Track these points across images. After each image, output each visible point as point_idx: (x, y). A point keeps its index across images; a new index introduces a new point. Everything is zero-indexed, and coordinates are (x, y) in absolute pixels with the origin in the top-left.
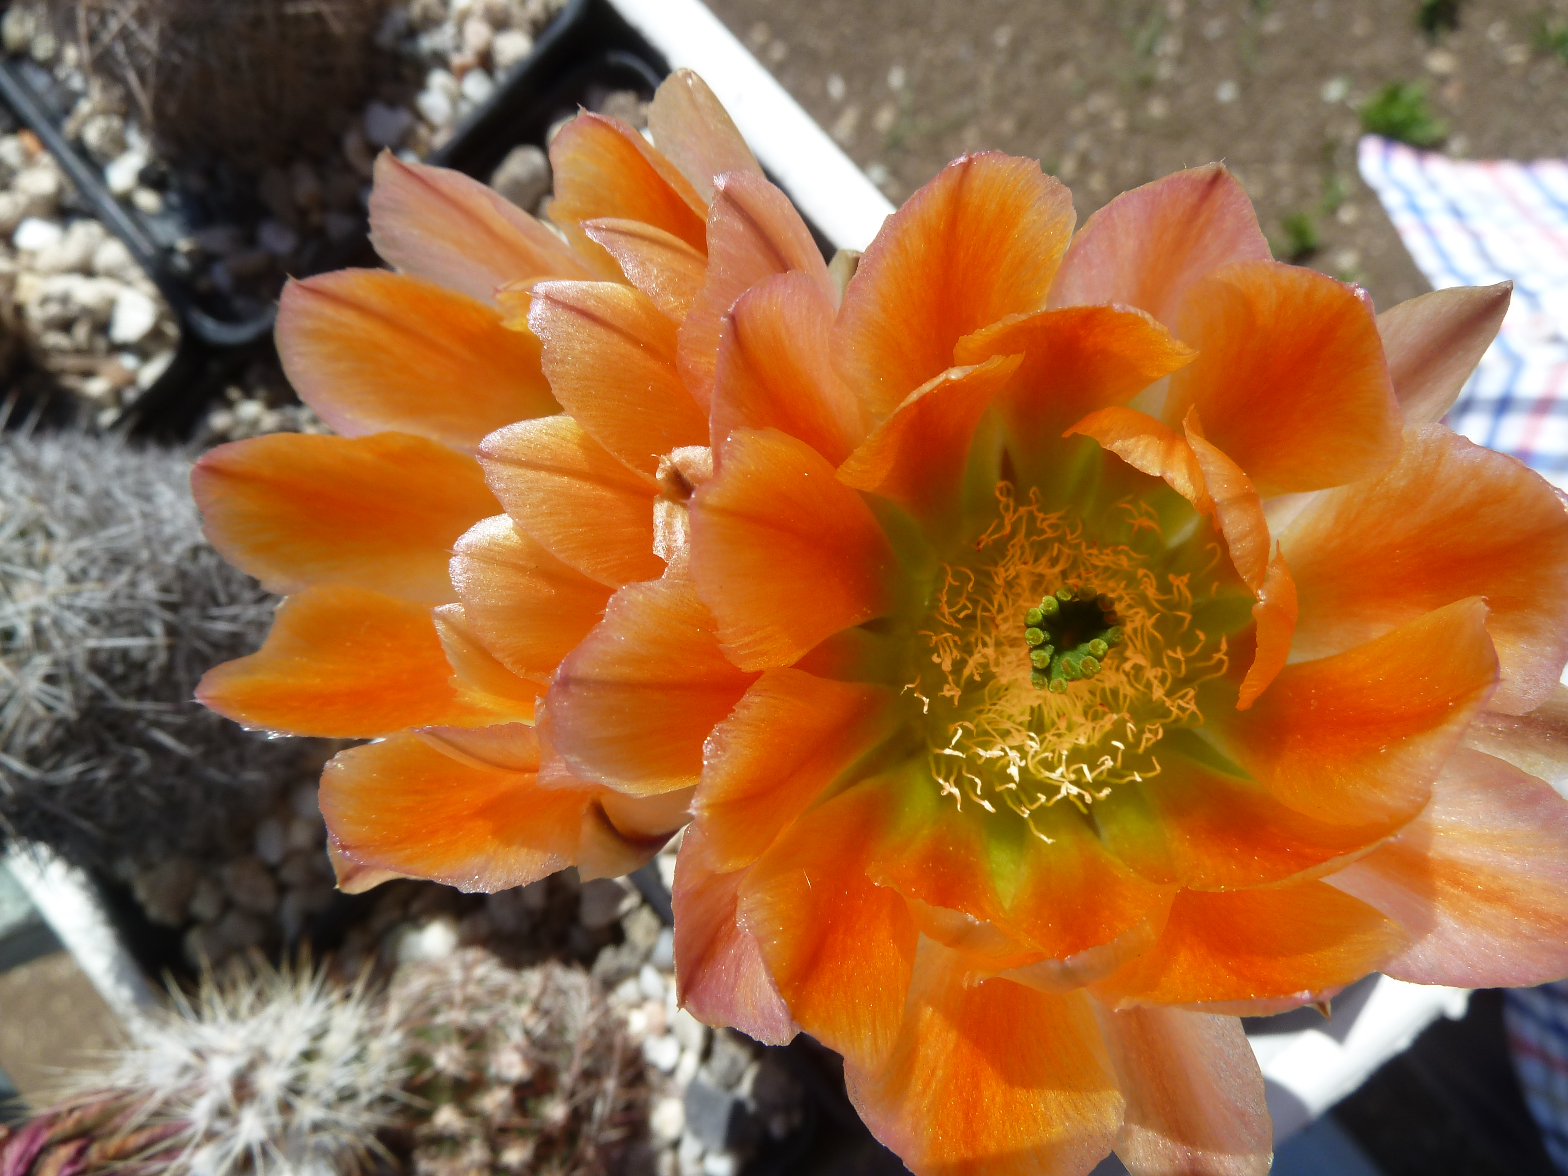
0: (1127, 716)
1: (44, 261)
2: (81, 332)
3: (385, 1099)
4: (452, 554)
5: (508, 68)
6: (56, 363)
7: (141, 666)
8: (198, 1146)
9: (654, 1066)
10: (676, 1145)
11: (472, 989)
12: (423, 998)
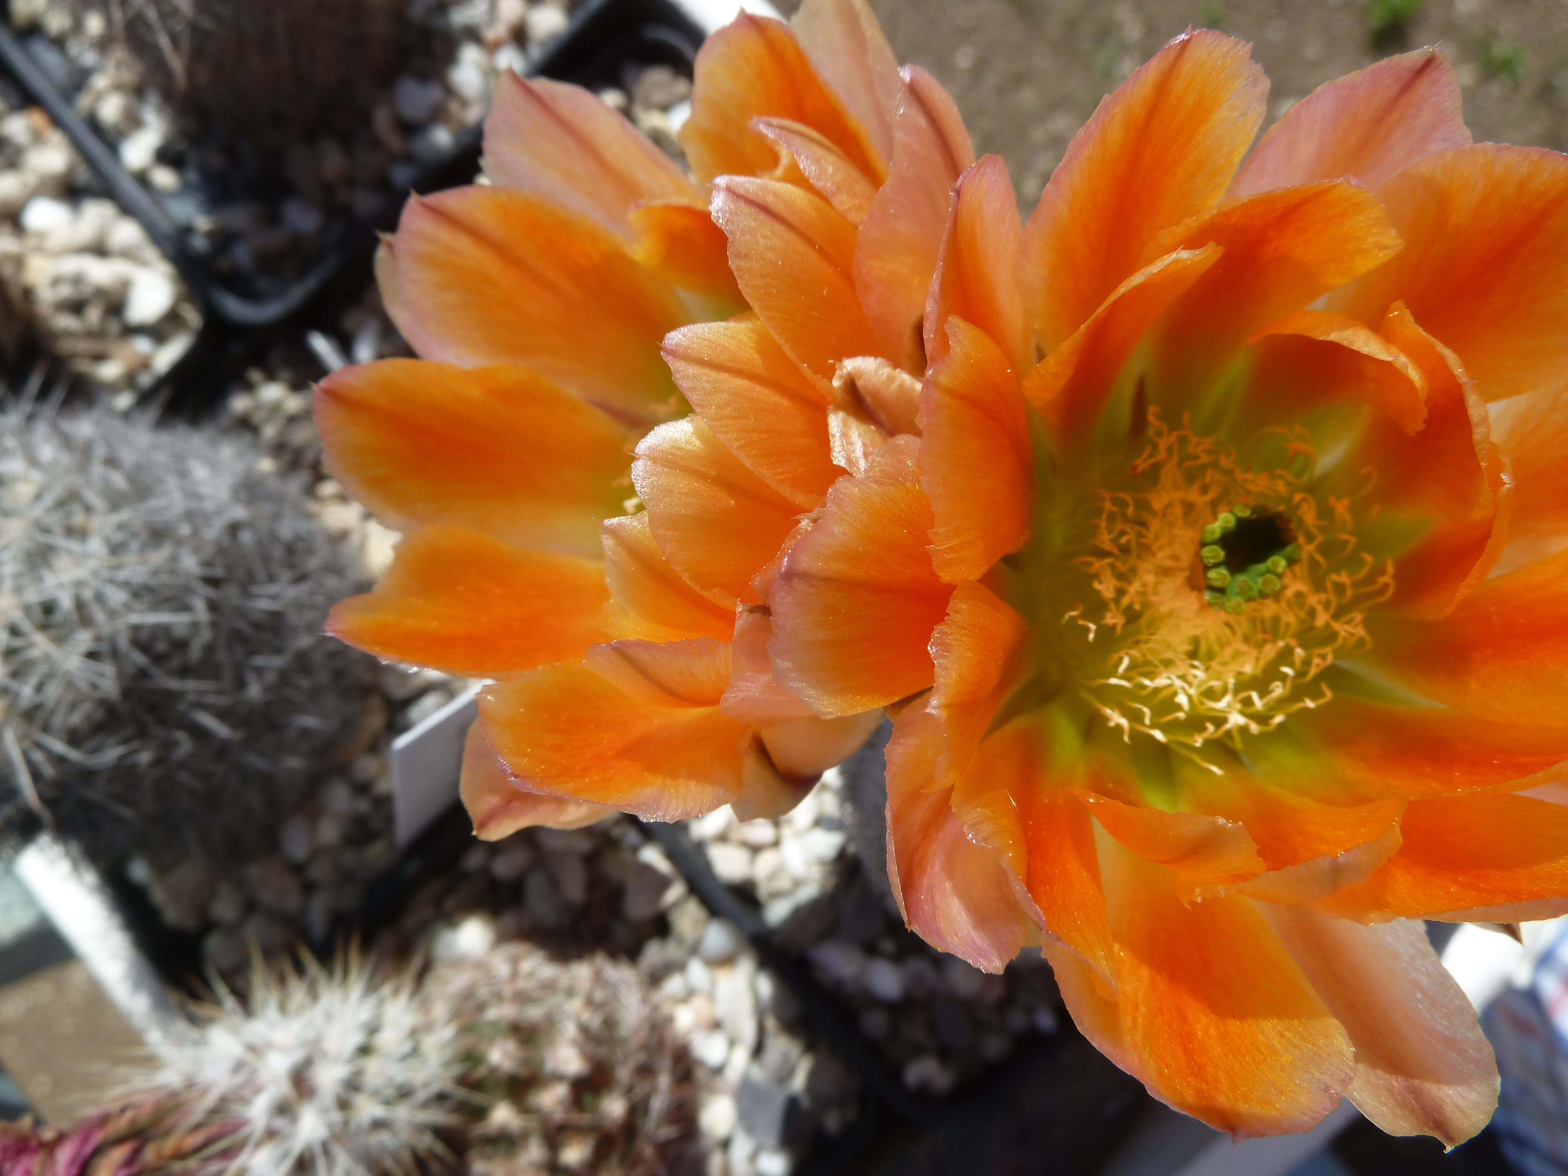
0: (1293, 642)
1: (54, 242)
2: (94, 315)
3: (441, 1098)
4: (635, 457)
5: (542, 43)
6: (67, 346)
7: (181, 645)
8: (259, 1144)
9: (700, 1063)
10: (725, 1144)
11: (522, 984)
12: (468, 994)
